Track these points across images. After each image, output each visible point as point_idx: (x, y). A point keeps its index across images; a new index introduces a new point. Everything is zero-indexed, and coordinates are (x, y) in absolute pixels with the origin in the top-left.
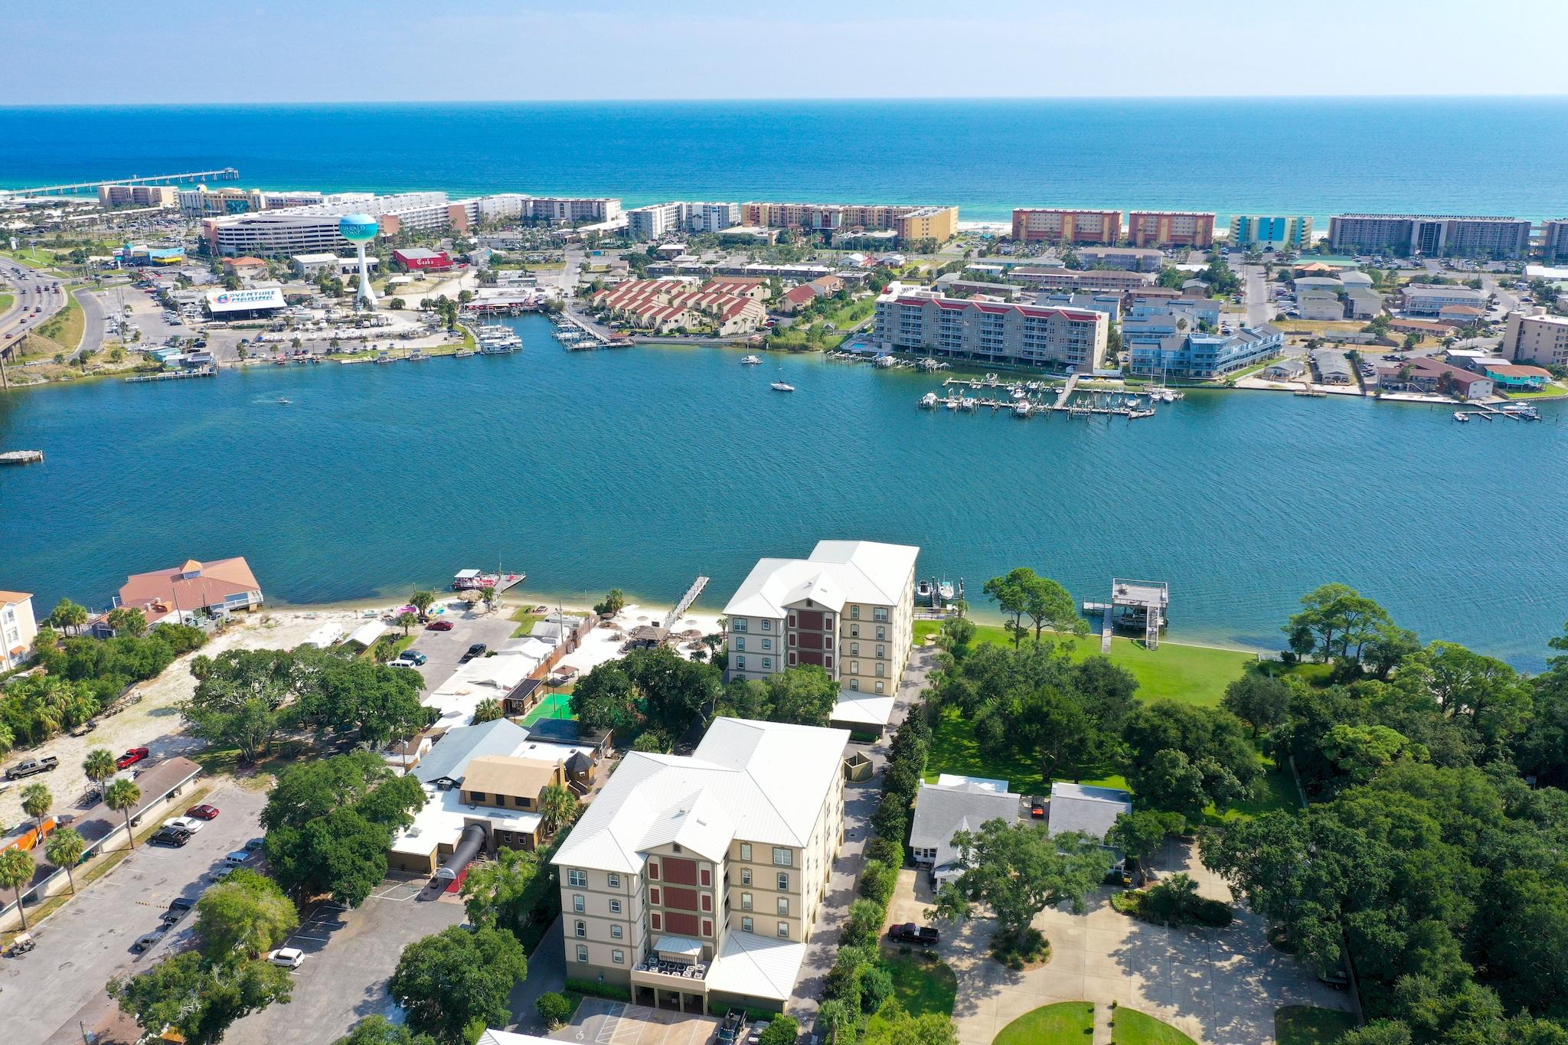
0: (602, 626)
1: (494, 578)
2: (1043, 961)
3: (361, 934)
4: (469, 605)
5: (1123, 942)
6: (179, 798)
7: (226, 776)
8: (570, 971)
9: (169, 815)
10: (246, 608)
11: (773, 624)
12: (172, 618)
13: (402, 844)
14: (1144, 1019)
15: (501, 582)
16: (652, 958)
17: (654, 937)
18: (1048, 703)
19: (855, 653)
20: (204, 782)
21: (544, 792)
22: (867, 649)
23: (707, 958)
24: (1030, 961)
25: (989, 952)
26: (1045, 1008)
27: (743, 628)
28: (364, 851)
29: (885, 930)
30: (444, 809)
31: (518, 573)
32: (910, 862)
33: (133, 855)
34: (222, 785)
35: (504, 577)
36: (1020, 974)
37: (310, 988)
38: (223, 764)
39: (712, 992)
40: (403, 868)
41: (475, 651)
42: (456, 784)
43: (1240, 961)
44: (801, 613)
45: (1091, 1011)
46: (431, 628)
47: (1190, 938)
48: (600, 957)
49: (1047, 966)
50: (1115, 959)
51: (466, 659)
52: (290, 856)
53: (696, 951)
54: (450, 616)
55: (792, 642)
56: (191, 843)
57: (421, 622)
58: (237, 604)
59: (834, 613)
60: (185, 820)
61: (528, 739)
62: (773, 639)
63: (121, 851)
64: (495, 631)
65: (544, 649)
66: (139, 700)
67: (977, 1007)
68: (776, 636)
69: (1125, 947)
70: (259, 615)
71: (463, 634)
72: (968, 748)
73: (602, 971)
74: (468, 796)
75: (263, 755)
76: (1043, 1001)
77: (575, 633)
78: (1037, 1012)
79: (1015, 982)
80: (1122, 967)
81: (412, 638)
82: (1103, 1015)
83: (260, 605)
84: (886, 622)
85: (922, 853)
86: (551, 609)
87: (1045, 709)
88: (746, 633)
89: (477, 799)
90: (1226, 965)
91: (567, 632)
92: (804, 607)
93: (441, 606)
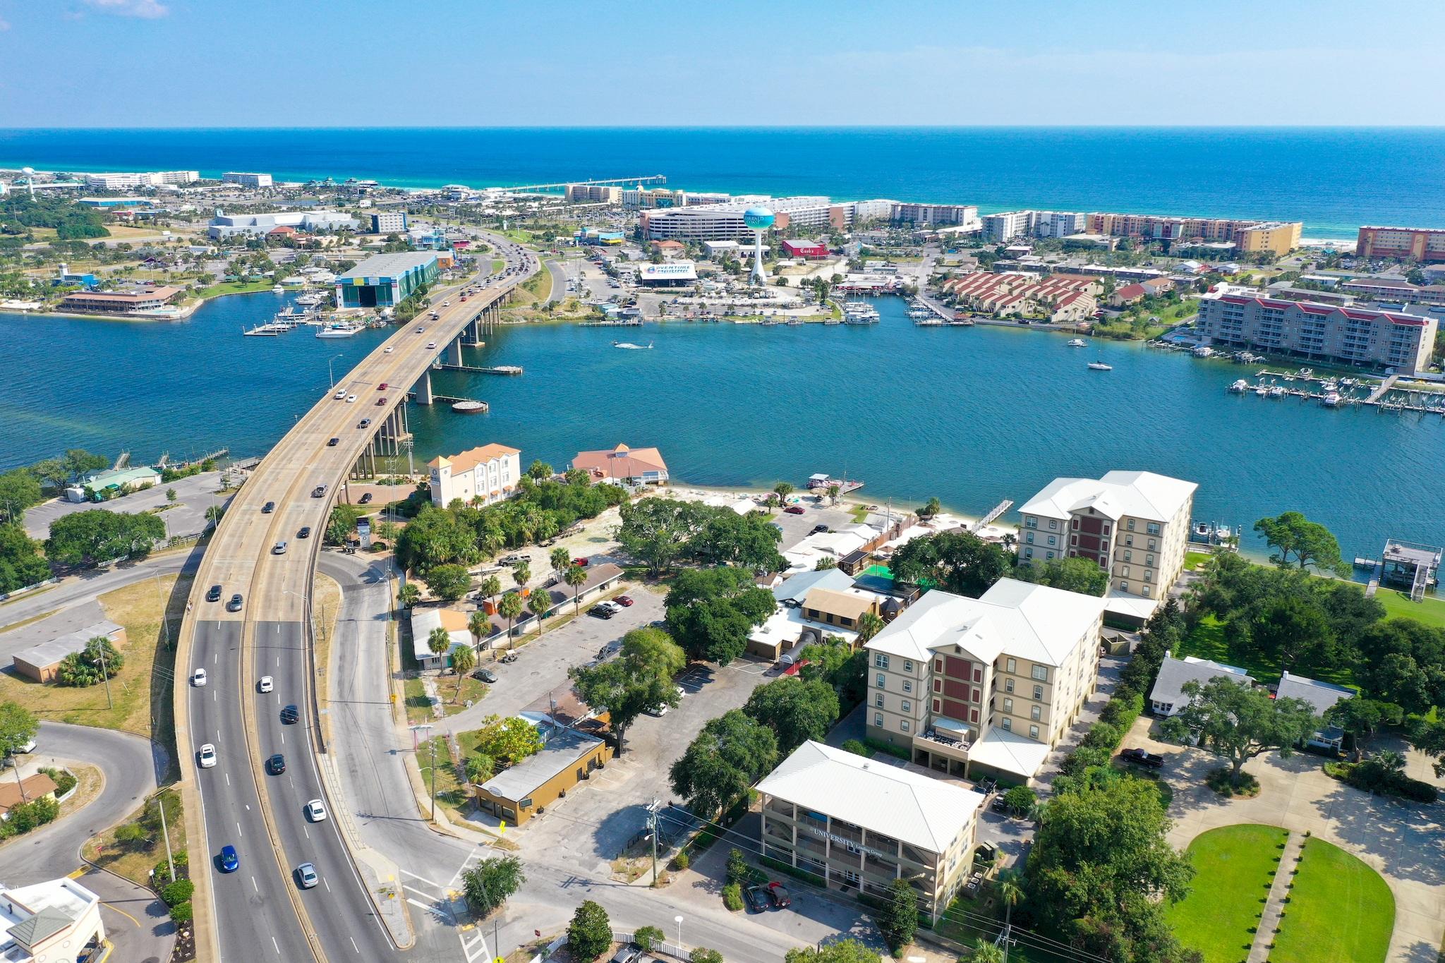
0: (920, 525)
1: (839, 483)
2: (1251, 796)
3: (723, 688)
4: (818, 499)
5: (1327, 796)
6: (607, 591)
7: (639, 582)
8: (869, 733)
9: (601, 599)
10: (656, 483)
11: (1059, 525)
12: (608, 481)
13: (757, 635)
14: (1333, 849)
15: (845, 486)
16: (929, 730)
17: (933, 717)
18: (1292, 609)
19: (1127, 560)
20: (624, 584)
21: (863, 616)
22: (1139, 557)
23: (972, 739)
24: (1240, 793)
25: (1205, 782)
26: (1244, 825)
27: (1034, 525)
28: (732, 629)
29: (1118, 752)
30: (789, 619)
31: (858, 481)
32: (1149, 710)
33: (577, 619)
34: (635, 588)
35: (846, 483)
36: (1228, 800)
37: (688, 713)
38: (637, 575)
39: (972, 762)
40: (756, 653)
41: (820, 529)
42: (798, 605)
43: (1435, 828)
44: (1084, 518)
45: (1287, 834)
46: (788, 511)
47: (1391, 805)
48: (892, 725)
49: (1253, 800)
50: (1317, 806)
51: (812, 533)
52: (683, 623)
53: (965, 731)
54: (802, 504)
55: (1074, 543)
56: (614, 617)
57: (781, 506)
58: (650, 479)
59: (1112, 521)
60: (612, 603)
61: (853, 586)
62: (1057, 537)
63: (569, 616)
64: (837, 518)
65: (873, 534)
66: (583, 530)
67: (1184, 813)
68: (1061, 534)
69: (1327, 800)
70: (665, 489)
71: (811, 517)
72: (1219, 648)
73: (892, 735)
74: (807, 612)
75: (663, 573)
76: (1245, 820)
77: (898, 526)
78: (1238, 826)
79: (1223, 804)
80: (1322, 812)
81: (773, 516)
82: (1295, 840)
83: (666, 482)
84: (1158, 536)
85: (1160, 706)
86: (881, 509)
87: (1288, 613)
88: (1035, 529)
89: (813, 615)
90: (1421, 828)
91: (892, 524)
92: (1087, 514)
93: (795, 497)
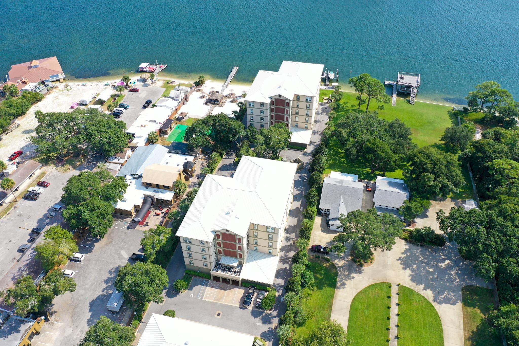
0: (197, 91)
1: (154, 66)
2: (371, 262)
3: (106, 244)
4: (145, 80)
5: (403, 253)
6: (34, 177)
7: (52, 165)
9: (29, 187)
10: (59, 80)
11: (265, 105)
12: (28, 87)
13: (120, 205)
14: (411, 291)
15: (158, 68)
16: (219, 266)
17: (219, 256)
19: (297, 114)
20: (44, 168)
21: (175, 183)
22: (302, 112)
23: (240, 265)
24: (366, 262)
25: (350, 258)
26: (372, 286)
27: (253, 105)
29: (310, 246)
31: (164, 64)
32: (319, 213)
33: (17, 204)
34: (51, 169)
35: (158, 66)
36: (363, 268)
37: (87, 270)
38: (51, 160)
39: (242, 279)
40: (121, 214)
41: (147, 104)
42: (140, 177)
43: (448, 263)
44: (276, 100)
45: (390, 287)
46: (131, 91)
47: (429, 252)
49: (373, 265)
50: (399, 261)
51: (145, 107)
53: (235, 264)
54: (138, 85)
55: (272, 111)
56: (40, 198)
57: (126, 88)
58: (55, 79)
59: (290, 100)
60: (36, 188)
61: (169, 152)
62: (265, 111)
63: (13, 202)
64: (156, 93)
65: (173, 104)
66: (18, 126)
67: (345, 284)
68: (266, 109)
69: (404, 256)
70: (64, 84)
71: (143, 95)
73: (199, 268)
74: (145, 184)
75: (66, 155)
76: (371, 282)
77: (186, 95)
78: (369, 287)
79: (360, 272)
80: (402, 266)
81: (123, 96)
82: (395, 289)
83: (64, 79)
84: (311, 102)
85: (324, 210)
86: (178, 81)
88: (254, 108)
89: (148, 185)
90: (442, 265)
91: (183, 95)
92: (278, 98)
93: (134, 80)
